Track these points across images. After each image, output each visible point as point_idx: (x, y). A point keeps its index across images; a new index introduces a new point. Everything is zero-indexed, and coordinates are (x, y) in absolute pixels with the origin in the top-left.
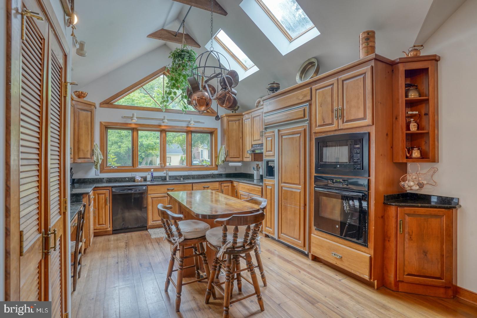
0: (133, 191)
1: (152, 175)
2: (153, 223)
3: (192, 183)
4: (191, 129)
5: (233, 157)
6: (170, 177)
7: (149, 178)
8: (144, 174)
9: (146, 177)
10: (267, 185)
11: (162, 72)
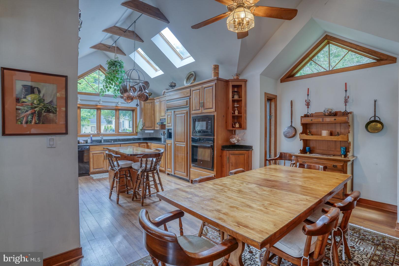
1: (92, 139)
2: (94, 170)
3: (120, 144)
4: (119, 108)
5: (148, 127)
6: (104, 140)
7: (89, 141)
8: (85, 139)
9: (87, 140)
11: (98, 69)
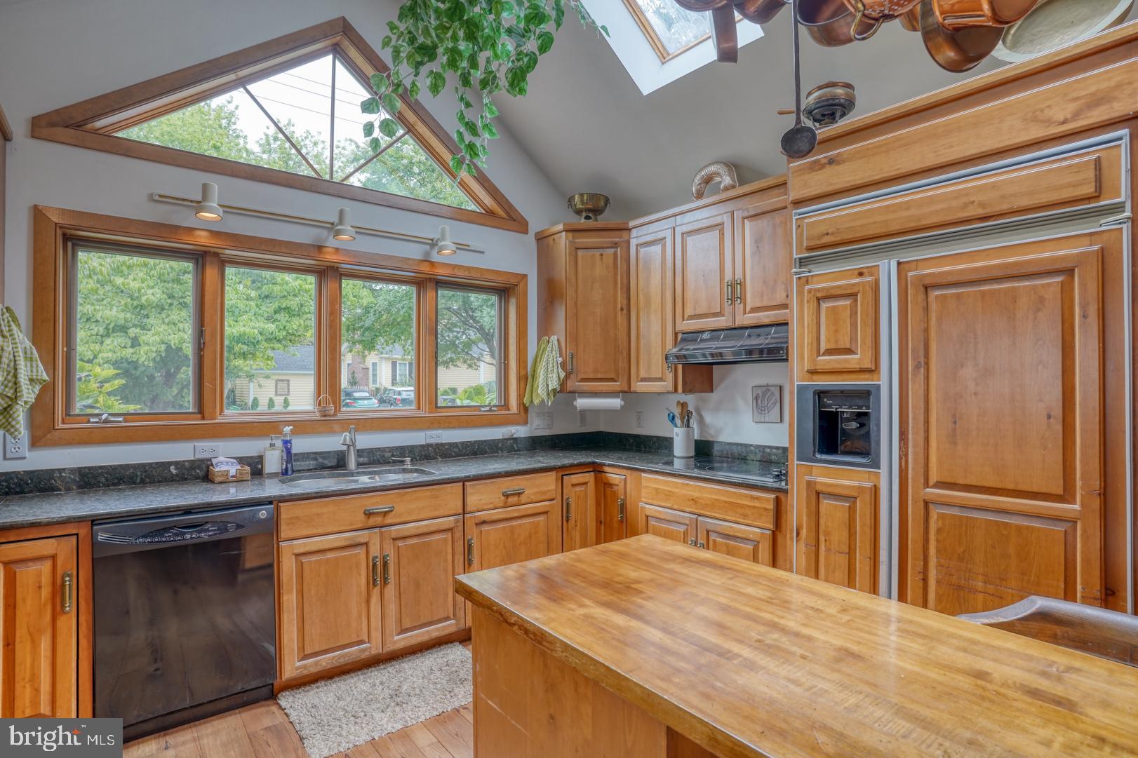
0: (207, 530)
1: (288, 451)
2: (305, 667)
3: (464, 481)
5: (591, 376)
6: (360, 453)
7: (273, 462)
8: (249, 447)
9: (260, 459)
10: (819, 488)
11: (327, 44)
